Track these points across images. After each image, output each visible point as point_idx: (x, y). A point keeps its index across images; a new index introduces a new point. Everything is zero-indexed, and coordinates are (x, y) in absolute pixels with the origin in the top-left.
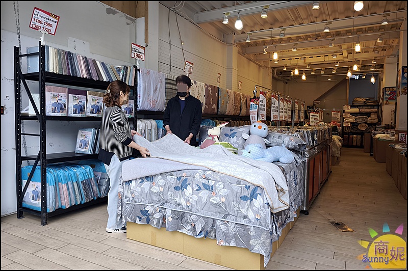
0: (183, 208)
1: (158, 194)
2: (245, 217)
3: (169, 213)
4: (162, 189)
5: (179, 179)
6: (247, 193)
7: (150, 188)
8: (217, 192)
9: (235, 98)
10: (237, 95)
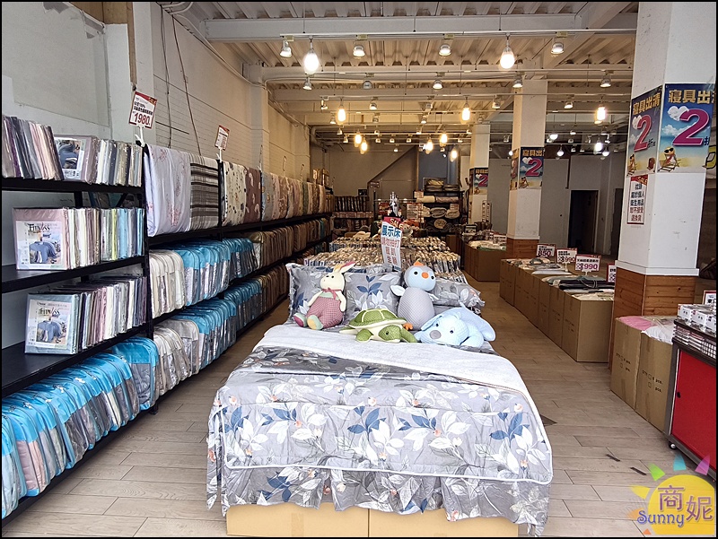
0: (371, 465)
1: (311, 444)
2: (500, 468)
3: (337, 477)
4: (319, 433)
5: (360, 411)
6: (504, 426)
7: (290, 432)
8: (445, 429)
9: (281, 188)
10: (282, 182)
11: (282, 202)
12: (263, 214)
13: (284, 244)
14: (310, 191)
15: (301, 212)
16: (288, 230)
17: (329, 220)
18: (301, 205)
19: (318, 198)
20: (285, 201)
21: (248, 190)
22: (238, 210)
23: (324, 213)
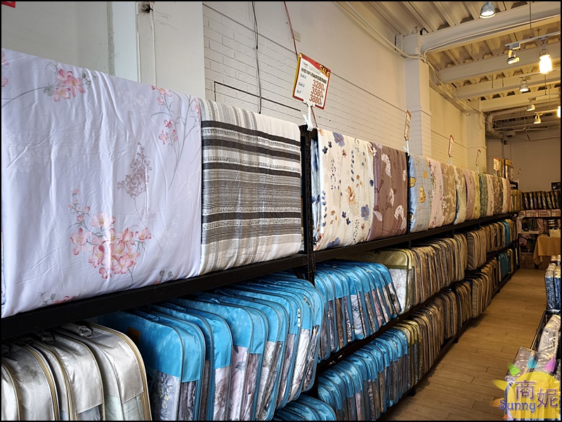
9: (446, 181)
10: (447, 172)
11: (448, 201)
12: (413, 220)
13: (451, 263)
14: (490, 186)
15: (477, 214)
16: (458, 241)
17: (515, 221)
18: (477, 204)
19: (501, 194)
20: (453, 199)
21: (380, 184)
22: (356, 217)
23: (508, 212)
